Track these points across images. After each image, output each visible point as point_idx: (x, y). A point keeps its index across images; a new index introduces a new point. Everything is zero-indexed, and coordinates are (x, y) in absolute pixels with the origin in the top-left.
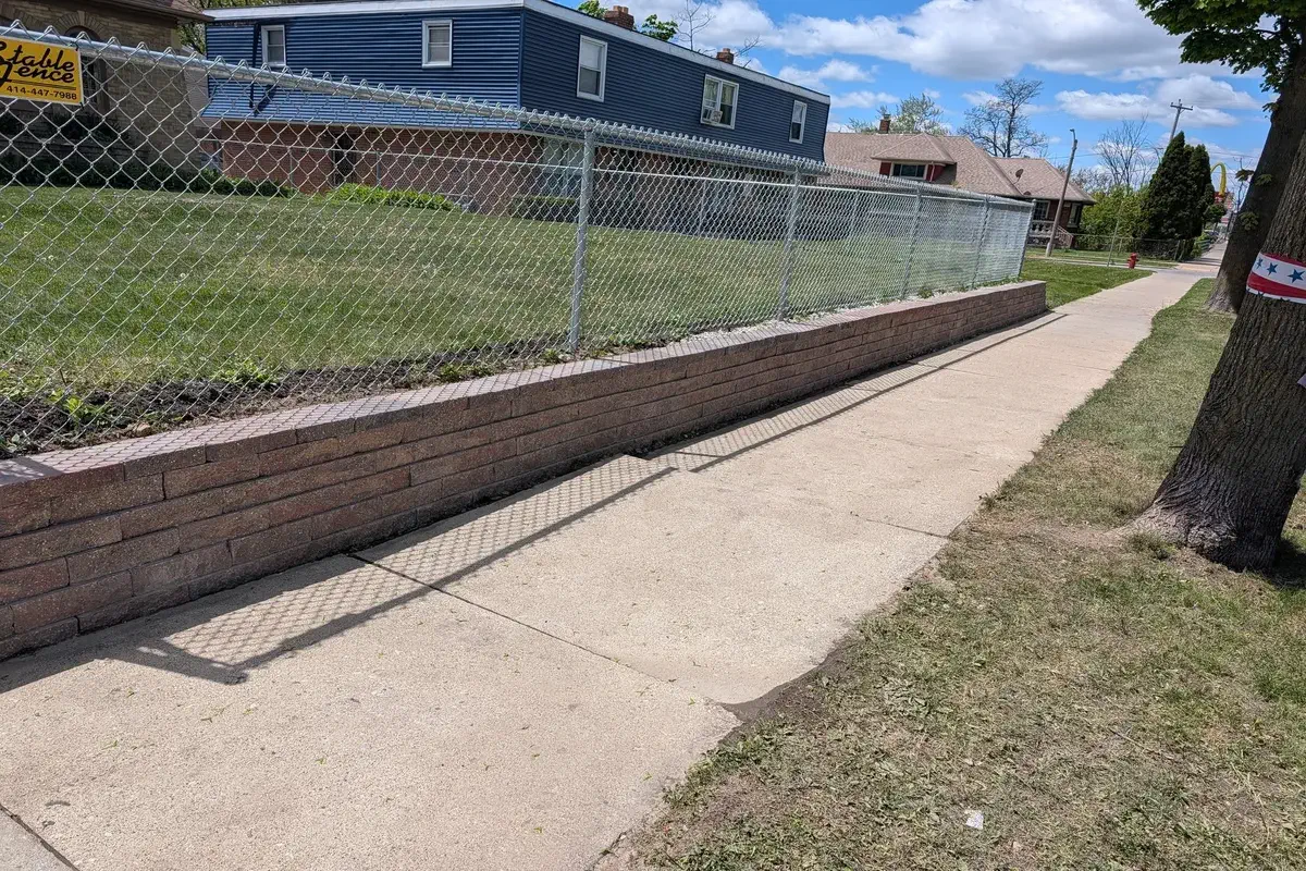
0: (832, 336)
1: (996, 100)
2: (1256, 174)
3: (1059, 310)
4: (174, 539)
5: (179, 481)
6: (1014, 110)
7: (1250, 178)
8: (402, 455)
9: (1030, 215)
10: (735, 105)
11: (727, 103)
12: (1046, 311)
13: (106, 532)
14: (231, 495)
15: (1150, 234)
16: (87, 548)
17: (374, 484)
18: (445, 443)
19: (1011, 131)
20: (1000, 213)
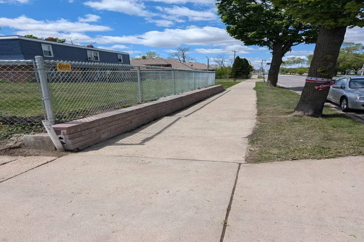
0: (189, 96)
1: (177, 52)
2: (271, 64)
3: (228, 89)
4: (103, 131)
5: (101, 123)
6: (183, 53)
7: (270, 64)
8: (130, 118)
9: (215, 74)
10: (98, 56)
11: (96, 56)
12: (224, 90)
13: (94, 130)
14: (109, 125)
15: (236, 75)
16: (92, 133)
17: (127, 122)
18: (135, 116)
19: (184, 57)
20: (209, 74)
